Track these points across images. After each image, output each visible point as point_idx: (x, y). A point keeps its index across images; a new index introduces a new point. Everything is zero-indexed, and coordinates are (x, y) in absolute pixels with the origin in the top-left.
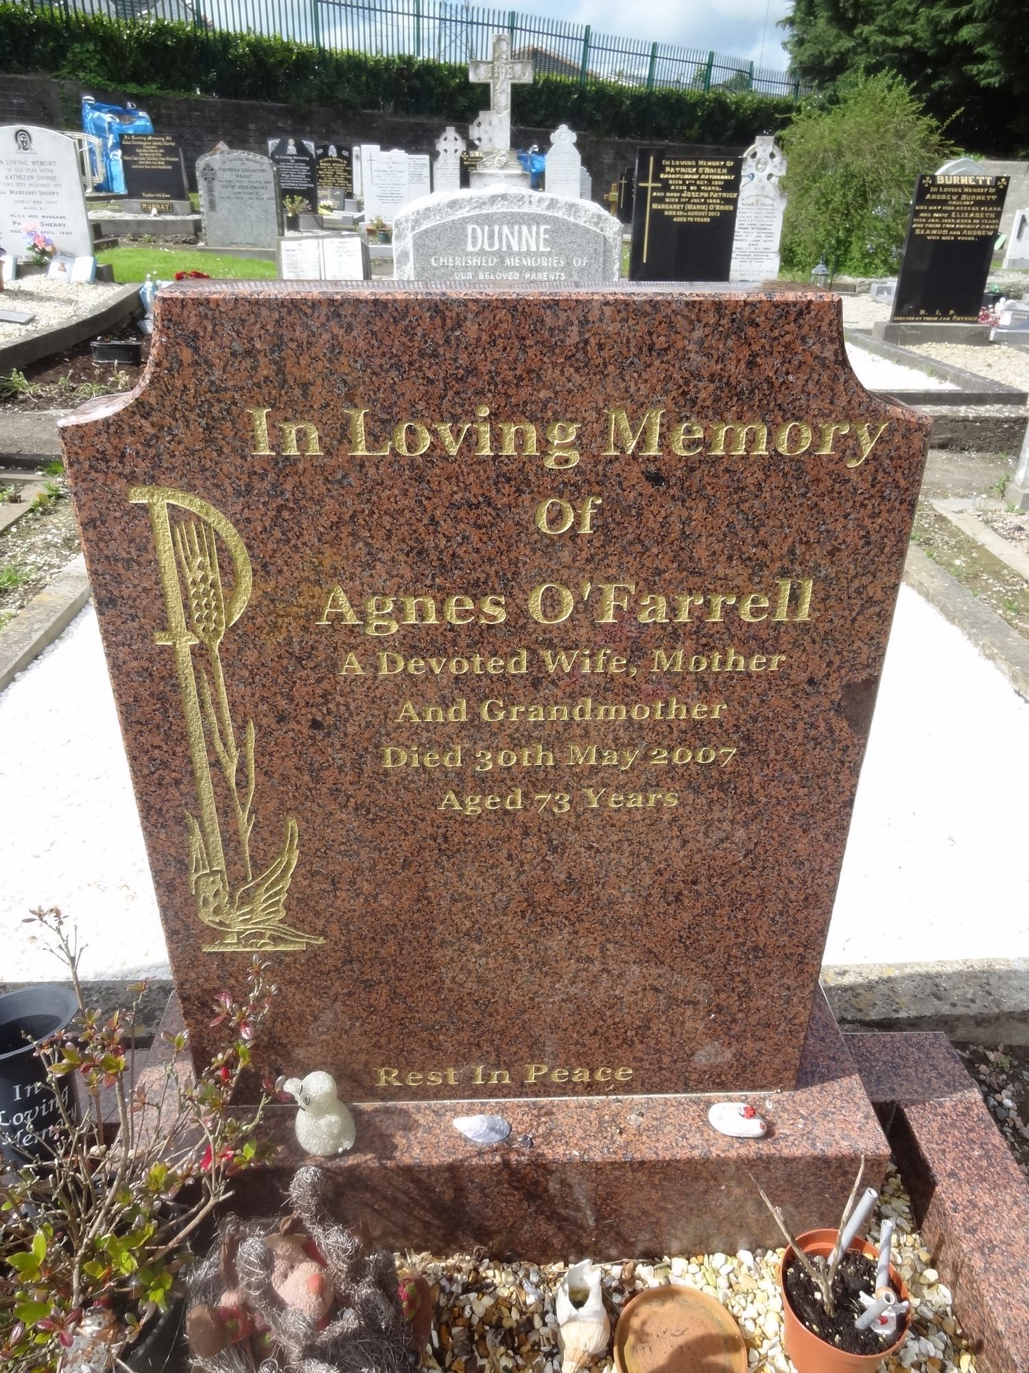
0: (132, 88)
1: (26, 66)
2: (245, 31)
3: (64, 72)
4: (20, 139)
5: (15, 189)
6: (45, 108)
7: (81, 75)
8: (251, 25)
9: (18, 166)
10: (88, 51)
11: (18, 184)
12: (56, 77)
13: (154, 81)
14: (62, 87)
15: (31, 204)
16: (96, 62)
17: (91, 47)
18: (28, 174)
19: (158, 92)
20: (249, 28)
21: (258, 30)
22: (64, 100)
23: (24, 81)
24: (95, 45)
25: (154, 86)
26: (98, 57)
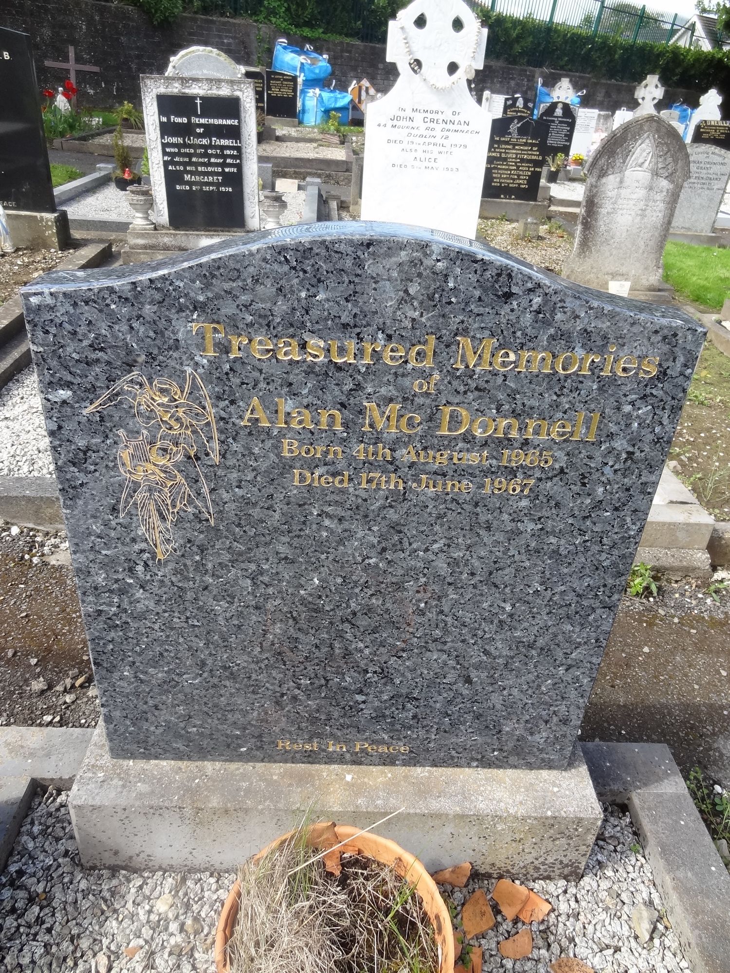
0: (307, 32)
1: (236, 13)
3: (261, 17)
6: (245, 48)
7: (274, 20)
12: (256, 21)
13: (319, 26)
14: (259, 30)
16: (284, 9)
19: (323, 36)
22: (261, 41)
23: (235, 24)
25: (321, 30)
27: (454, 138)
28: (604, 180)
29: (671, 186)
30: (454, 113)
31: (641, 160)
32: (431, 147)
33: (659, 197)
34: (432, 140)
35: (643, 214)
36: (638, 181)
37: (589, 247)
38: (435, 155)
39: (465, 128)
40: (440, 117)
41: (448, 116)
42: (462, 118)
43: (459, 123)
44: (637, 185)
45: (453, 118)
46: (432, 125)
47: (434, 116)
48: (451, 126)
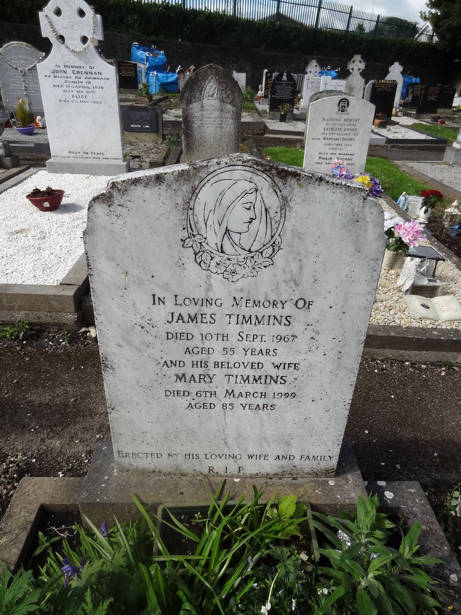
0: (153, 38)
2: (203, 10)
3: (123, 30)
4: (342, 104)
5: (327, 136)
7: (131, 31)
8: (207, 6)
9: (334, 122)
10: (134, 19)
11: (330, 134)
12: (119, 32)
13: (162, 34)
14: (122, 37)
15: (335, 146)
16: (137, 25)
17: (136, 17)
18: (340, 127)
19: (164, 40)
20: (205, 7)
21: (209, 9)
22: (123, 44)
24: (138, 16)
25: (162, 37)
26: (138, 22)
27: (94, 83)
28: (191, 106)
29: (234, 109)
30: (91, 67)
31: (211, 93)
32: (81, 89)
33: (228, 116)
34: (81, 84)
35: (221, 126)
36: (213, 106)
37: (192, 148)
38: (85, 94)
39: (100, 76)
40: (83, 70)
41: (87, 69)
42: (96, 70)
43: (95, 73)
44: (212, 108)
45: (91, 70)
46: (79, 75)
47: (80, 70)
48: (90, 76)
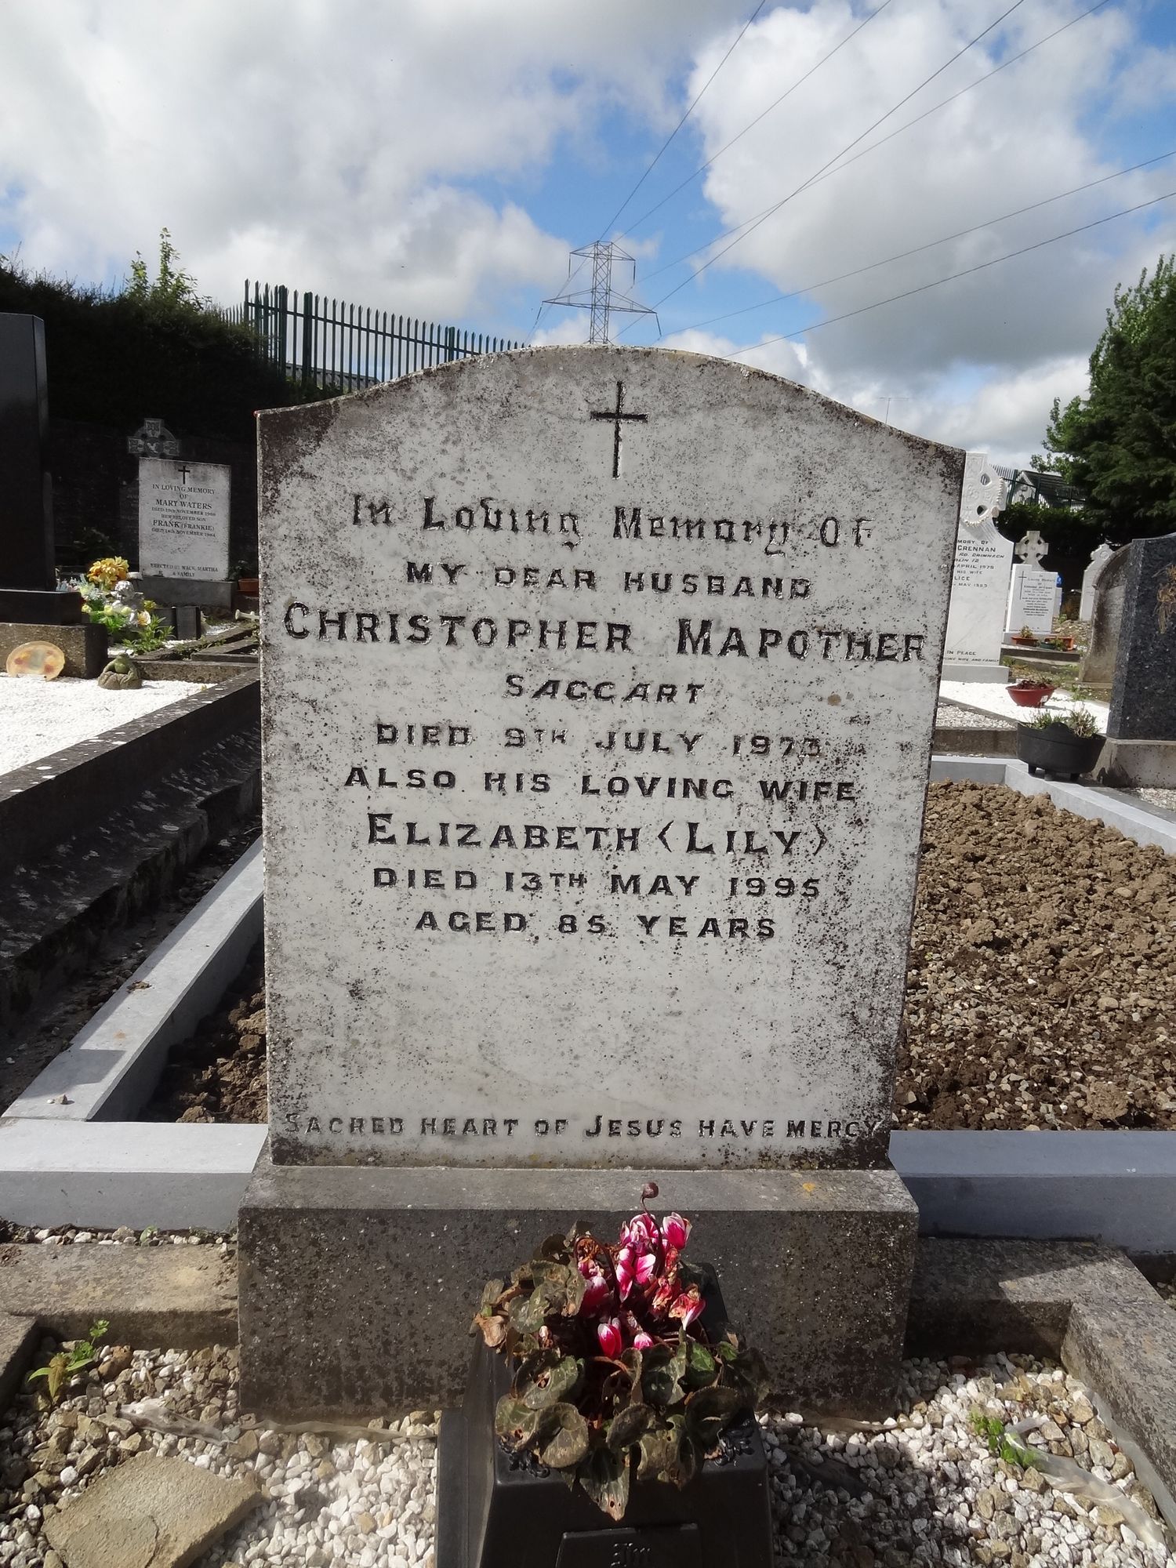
27: (984, 561)
28: (1111, 591)
30: (983, 542)
32: (964, 568)
34: (965, 563)
37: (1103, 647)
38: (968, 574)
39: (992, 553)
40: (972, 545)
41: (978, 543)
42: (989, 546)
43: (987, 549)
45: (981, 546)
46: (965, 552)
47: (968, 545)
48: (981, 553)
